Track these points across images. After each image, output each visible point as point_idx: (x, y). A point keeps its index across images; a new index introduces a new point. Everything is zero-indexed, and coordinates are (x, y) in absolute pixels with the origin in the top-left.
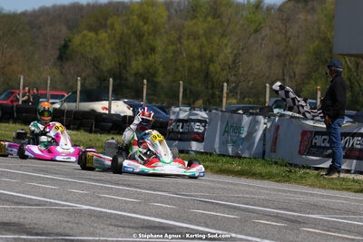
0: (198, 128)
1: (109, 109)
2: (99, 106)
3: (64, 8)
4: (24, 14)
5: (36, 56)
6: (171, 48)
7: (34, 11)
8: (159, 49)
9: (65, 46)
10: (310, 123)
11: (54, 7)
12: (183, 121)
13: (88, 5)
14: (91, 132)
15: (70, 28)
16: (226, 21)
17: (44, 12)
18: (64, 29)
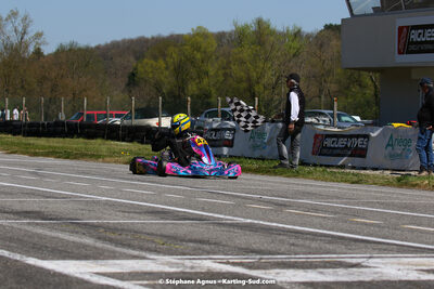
0: (228, 135)
1: (159, 123)
2: (153, 122)
3: (131, 42)
4: (98, 48)
5: (107, 83)
6: (220, 73)
7: (107, 45)
8: (211, 73)
9: (133, 74)
10: (322, 128)
11: (124, 41)
12: (216, 130)
13: (153, 38)
14: (142, 143)
15: (137, 58)
16: (269, 48)
17: (115, 45)
18: (132, 59)
